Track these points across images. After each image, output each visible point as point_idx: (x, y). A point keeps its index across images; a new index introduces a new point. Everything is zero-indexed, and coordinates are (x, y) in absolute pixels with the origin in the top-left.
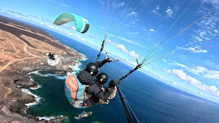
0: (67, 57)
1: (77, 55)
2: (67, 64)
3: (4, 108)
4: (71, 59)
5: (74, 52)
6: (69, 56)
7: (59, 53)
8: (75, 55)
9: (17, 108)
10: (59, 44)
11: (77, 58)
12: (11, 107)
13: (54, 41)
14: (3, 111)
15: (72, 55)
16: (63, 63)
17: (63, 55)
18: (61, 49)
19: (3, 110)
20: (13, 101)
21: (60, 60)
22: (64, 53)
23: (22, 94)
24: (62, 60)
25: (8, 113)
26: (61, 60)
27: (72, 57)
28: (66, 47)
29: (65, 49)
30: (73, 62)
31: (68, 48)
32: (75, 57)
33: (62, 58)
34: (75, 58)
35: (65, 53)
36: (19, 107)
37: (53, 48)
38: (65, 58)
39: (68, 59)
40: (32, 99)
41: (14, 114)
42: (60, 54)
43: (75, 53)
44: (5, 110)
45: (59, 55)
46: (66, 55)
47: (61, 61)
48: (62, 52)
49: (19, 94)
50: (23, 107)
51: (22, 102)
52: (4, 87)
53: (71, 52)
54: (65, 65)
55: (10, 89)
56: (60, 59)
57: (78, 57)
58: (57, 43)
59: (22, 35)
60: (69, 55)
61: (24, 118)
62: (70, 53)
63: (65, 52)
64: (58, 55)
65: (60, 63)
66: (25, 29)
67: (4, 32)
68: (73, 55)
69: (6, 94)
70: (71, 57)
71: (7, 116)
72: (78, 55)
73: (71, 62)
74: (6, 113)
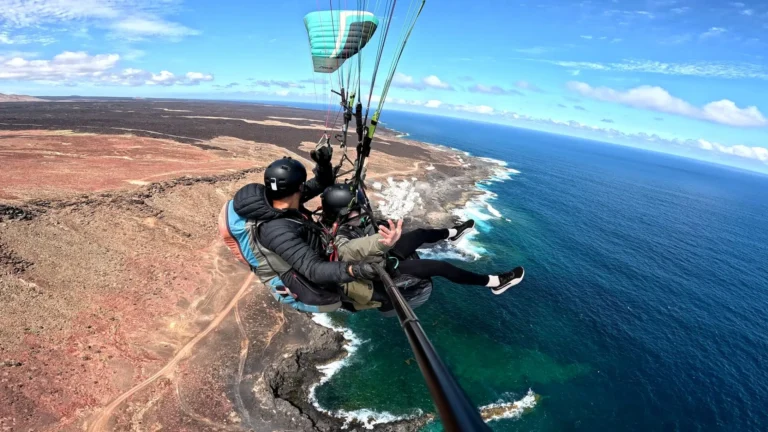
0: (440, 182)
1: (474, 167)
2: (442, 206)
3: (259, 384)
4: (456, 185)
5: (460, 159)
6: (445, 176)
7: (410, 172)
8: (465, 169)
9: (295, 379)
10: (407, 143)
11: (474, 175)
12: (278, 377)
13: (392, 138)
14: (254, 393)
15: (455, 172)
16: (429, 205)
17: (425, 177)
18: (414, 158)
19: (256, 389)
20: (286, 356)
21: (418, 194)
22: (427, 171)
23: (310, 330)
24: (423, 195)
25: (265, 400)
26: (421, 196)
27: (458, 178)
28: (432, 147)
29: (429, 156)
30: (465, 194)
31: (439, 149)
32: (467, 173)
33: (424, 186)
34: (468, 179)
35: (431, 168)
36: (299, 375)
37: (390, 161)
38: (432, 184)
39: (445, 186)
40: (334, 347)
41: (280, 405)
42: (416, 174)
43: (465, 160)
44: (260, 391)
45: (414, 179)
46: (434, 175)
47: (420, 200)
48: (421, 166)
49: (303, 329)
50: (309, 375)
51: (310, 358)
52: (268, 310)
53: (450, 159)
54: (436, 209)
55: (282, 315)
56: (415, 191)
57: (477, 171)
58: (402, 141)
59: (303, 143)
60: (445, 171)
61: (301, 421)
62: (448, 164)
63: (429, 165)
64: (410, 180)
65: (419, 205)
66: (309, 123)
67: (259, 145)
68: (460, 168)
69: (270, 333)
70: (452, 180)
71: (260, 409)
72: (476, 164)
73: (454, 197)
74: (261, 402)
